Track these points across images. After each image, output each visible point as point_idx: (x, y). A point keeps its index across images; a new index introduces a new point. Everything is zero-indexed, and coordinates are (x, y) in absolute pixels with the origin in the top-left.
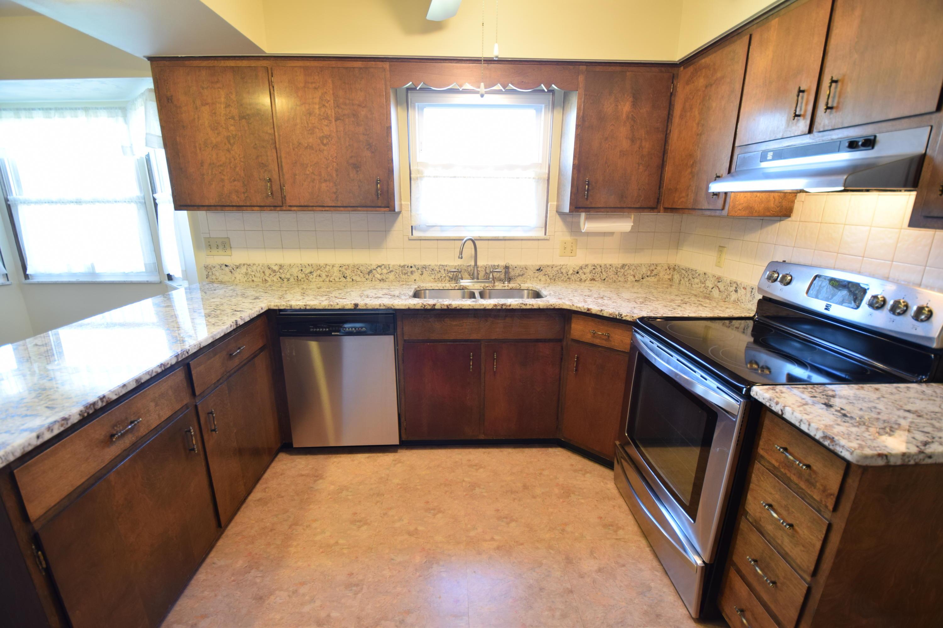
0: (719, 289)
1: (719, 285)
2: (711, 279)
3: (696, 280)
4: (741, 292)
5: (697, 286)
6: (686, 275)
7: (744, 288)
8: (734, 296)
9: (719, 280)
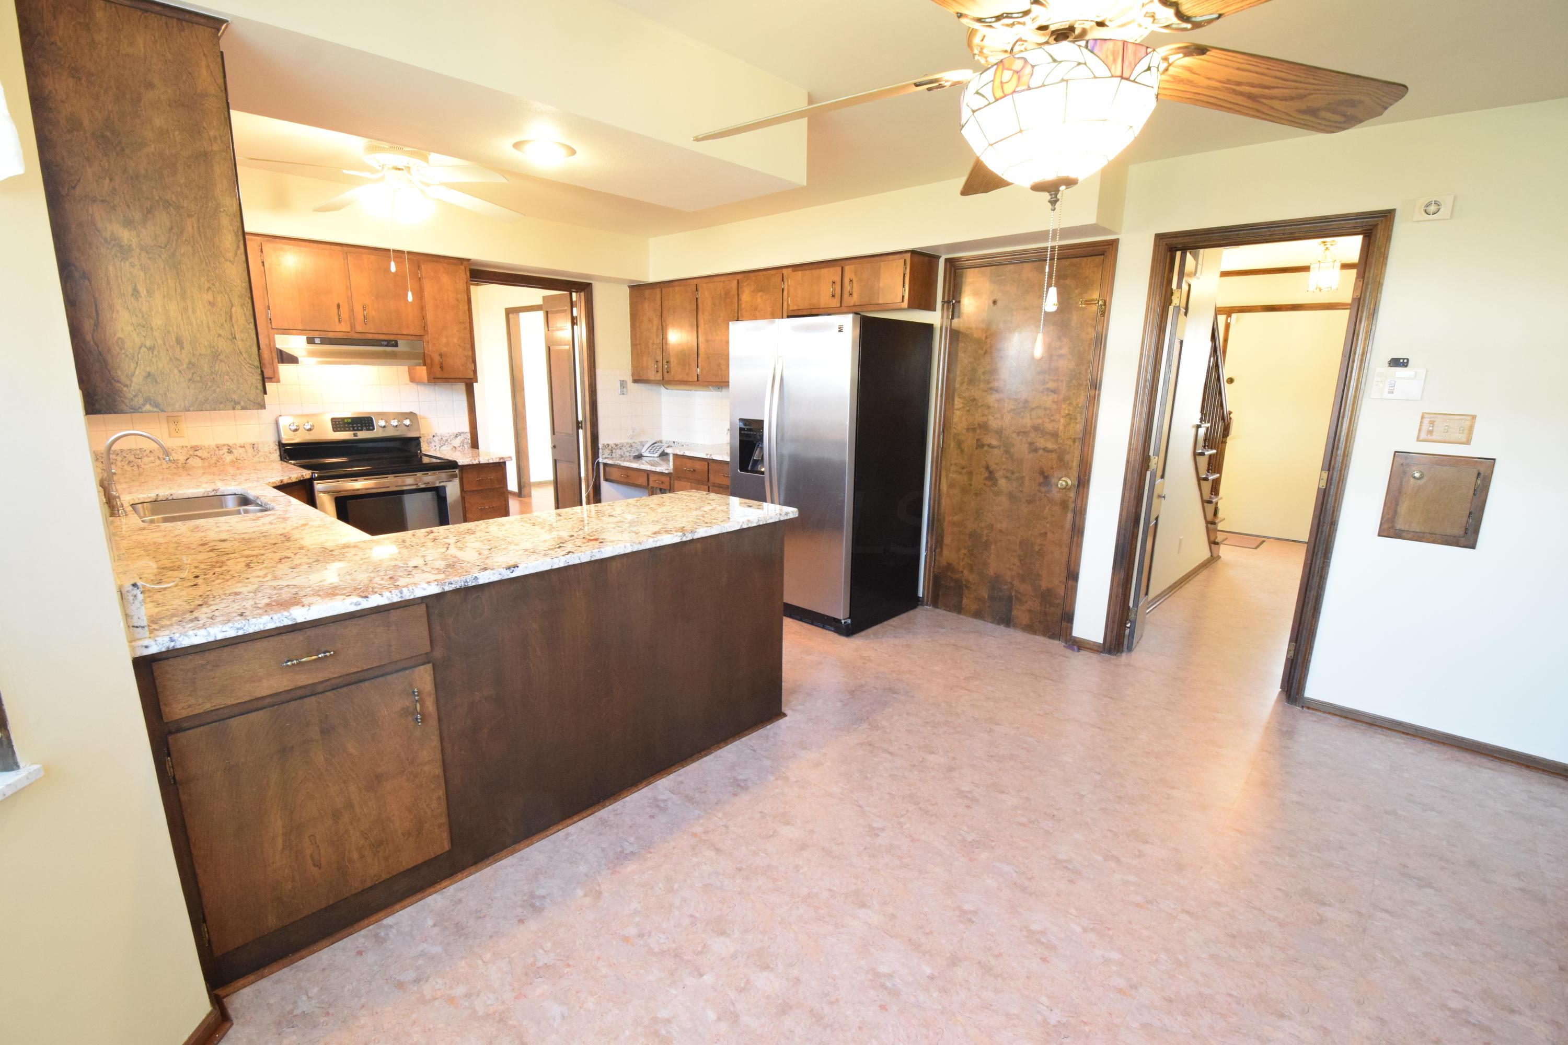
0: (199, 457)
1: (197, 453)
2: (181, 451)
3: (146, 459)
4: (238, 452)
5: (152, 465)
6: (119, 458)
7: (241, 447)
8: (229, 458)
9: (196, 449)
